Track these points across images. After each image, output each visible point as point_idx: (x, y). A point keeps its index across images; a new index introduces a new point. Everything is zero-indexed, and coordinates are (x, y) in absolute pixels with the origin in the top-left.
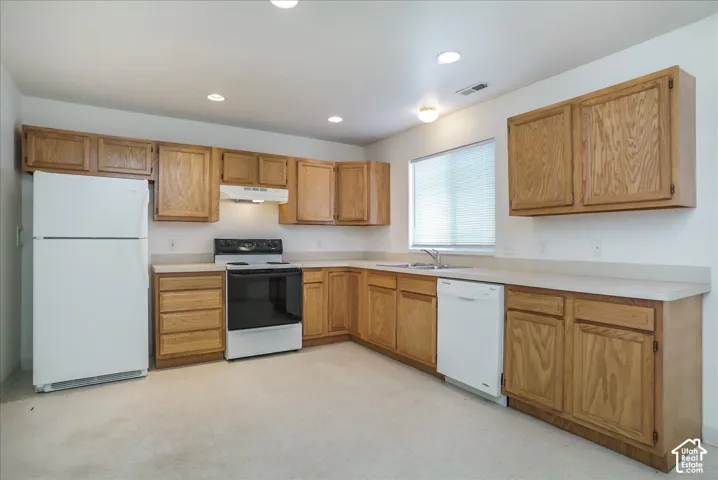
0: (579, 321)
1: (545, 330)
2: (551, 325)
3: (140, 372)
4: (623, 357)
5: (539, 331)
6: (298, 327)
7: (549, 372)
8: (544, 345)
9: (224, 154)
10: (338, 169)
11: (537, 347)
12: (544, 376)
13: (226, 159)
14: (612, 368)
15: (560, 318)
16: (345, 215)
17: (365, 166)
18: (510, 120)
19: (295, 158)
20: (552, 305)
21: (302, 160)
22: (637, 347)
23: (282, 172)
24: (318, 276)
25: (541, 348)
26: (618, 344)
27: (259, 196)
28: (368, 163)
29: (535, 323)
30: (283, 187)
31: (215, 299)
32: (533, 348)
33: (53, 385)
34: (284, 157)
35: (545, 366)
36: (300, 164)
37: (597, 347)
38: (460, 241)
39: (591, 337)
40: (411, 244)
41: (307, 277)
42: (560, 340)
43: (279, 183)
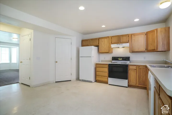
3: (92, 81)
6: (126, 81)
9: (112, 37)
10: (147, 34)
16: (149, 49)
17: (156, 31)
19: (131, 34)
21: (133, 34)
23: (127, 38)
24: (135, 67)
27: (121, 46)
28: (157, 30)
30: (128, 42)
31: (106, 70)
33: (82, 80)
34: (127, 35)
41: (131, 67)
43: (126, 42)
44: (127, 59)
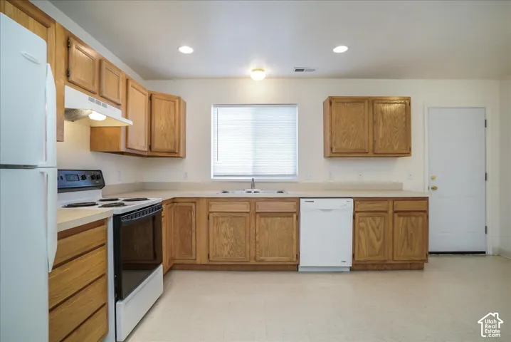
0: (395, 212)
1: (378, 220)
2: (381, 216)
4: (415, 225)
5: (375, 221)
7: (380, 242)
8: (378, 228)
10: (151, 98)
11: (374, 230)
12: (378, 245)
14: (411, 231)
15: (386, 212)
17: (177, 101)
18: (332, 98)
21: (132, 80)
22: (421, 218)
23: (119, 88)
25: (376, 230)
26: (413, 219)
28: (179, 99)
29: (372, 217)
32: (371, 231)
35: (378, 240)
36: (130, 83)
37: (405, 222)
39: (402, 218)
40: (212, 174)
43: (116, 100)
44: (98, 179)
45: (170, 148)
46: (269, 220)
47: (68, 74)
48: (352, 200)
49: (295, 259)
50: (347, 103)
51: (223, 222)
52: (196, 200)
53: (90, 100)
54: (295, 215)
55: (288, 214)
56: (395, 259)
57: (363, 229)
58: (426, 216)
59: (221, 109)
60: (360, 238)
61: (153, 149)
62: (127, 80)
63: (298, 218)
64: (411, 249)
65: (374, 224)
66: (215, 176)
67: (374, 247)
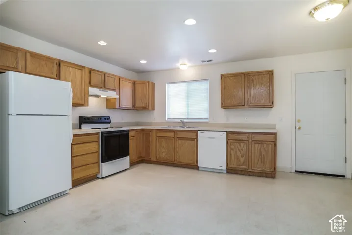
0: (253, 141)
1: (242, 145)
2: (244, 143)
3: (66, 191)
4: (266, 149)
5: (240, 145)
6: (128, 158)
7: (244, 158)
8: (242, 150)
9: (91, 71)
10: (134, 83)
11: (240, 151)
12: (242, 160)
13: (92, 74)
14: (263, 153)
15: (248, 141)
16: (137, 105)
17: (147, 84)
18: (222, 76)
19: (119, 76)
20: (244, 137)
21: (122, 78)
22: (270, 146)
23: (114, 83)
25: (241, 151)
26: (265, 146)
28: (148, 82)
29: (239, 143)
30: (114, 90)
31: (95, 147)
32: (238, 151)
34: (115, 75)
35: (242, 157)
36: (121, 79)
37: (259, 147)
38: (190, 117)
39: (257, 145)
40: (167, 118)
41: (131, 134)
42: (247, 148)
43: (113, 88)
44: (107, 120)
45: (144, 106)
46: (183, 141)
47: (90, 83)
48: (226, 132)
49: (195, 163)
50: (231, 77)
51: (163, 141)
52: (151, 130)
53: (100, 90)
54: (195, 140)
55: (192, 139)
56: (253, 169)
57: (233, 149)
58: (273, 145)
59: (170, 85)
60: (231, 154)
61: (135, 107)
62: (119, 79)
63: (197, 141)
64: (264, 164)
65: (239, 147)
66: (168, 119)
67: (239, 160)
